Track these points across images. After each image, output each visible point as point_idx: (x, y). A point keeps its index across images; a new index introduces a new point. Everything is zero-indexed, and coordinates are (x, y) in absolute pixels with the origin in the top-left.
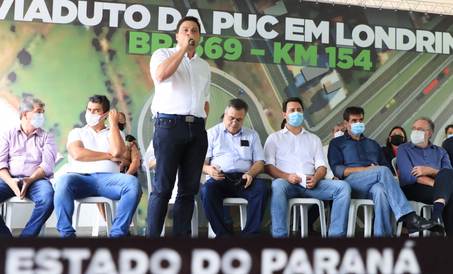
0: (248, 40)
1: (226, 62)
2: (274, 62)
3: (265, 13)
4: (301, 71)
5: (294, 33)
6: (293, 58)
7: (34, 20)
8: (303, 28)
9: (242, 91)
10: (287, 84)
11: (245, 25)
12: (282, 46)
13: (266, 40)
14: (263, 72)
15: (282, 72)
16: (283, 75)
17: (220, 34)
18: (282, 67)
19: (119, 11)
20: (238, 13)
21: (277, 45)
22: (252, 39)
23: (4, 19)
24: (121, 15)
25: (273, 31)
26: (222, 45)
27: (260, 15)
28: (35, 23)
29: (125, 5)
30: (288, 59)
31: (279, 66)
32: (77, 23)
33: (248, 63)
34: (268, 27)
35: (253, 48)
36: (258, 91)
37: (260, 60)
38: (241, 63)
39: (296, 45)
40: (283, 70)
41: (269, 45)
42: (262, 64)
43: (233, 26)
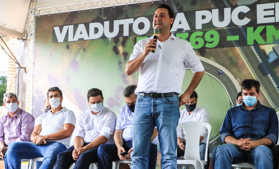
0: (224, 29)
1: (207, 50)
2: (248, 44)
3: (238, 5)
4: (273, 48)
5: (265, 17)
6: (265, 38)
7: (80, 39)
8: (273, 11)
9: (221, 72)
10: (261, 62)
11: (221, 17)
12: (254, 30)
13: (239, 27)
14: (239, 54)
15: (255, 52)
16: (256, 54)
17: (201, 28)
18: (254, 48)
19: (129, 24)
20: (215, 9)
21: (250, 30)
22: (228, 28)
23: (63, 42)
24: (131, 26)
25: (245, 18)
26: (203, 37)
27: (233, 7)
28: (80, 41)
29: (133, 19)
30: (260, 40)
31: (252, 47)
32: (104, 37)
33: (225, 49)
34: (241, 16)
35: (228, 36)
36: (235, 70)
37: (235, 44)
38: (219, 49)
39: (267, 27)
40: (256, 50)
41: (242, 31)
42: (237, 48)
43: (211, 20)
